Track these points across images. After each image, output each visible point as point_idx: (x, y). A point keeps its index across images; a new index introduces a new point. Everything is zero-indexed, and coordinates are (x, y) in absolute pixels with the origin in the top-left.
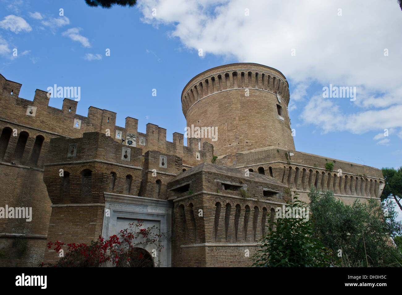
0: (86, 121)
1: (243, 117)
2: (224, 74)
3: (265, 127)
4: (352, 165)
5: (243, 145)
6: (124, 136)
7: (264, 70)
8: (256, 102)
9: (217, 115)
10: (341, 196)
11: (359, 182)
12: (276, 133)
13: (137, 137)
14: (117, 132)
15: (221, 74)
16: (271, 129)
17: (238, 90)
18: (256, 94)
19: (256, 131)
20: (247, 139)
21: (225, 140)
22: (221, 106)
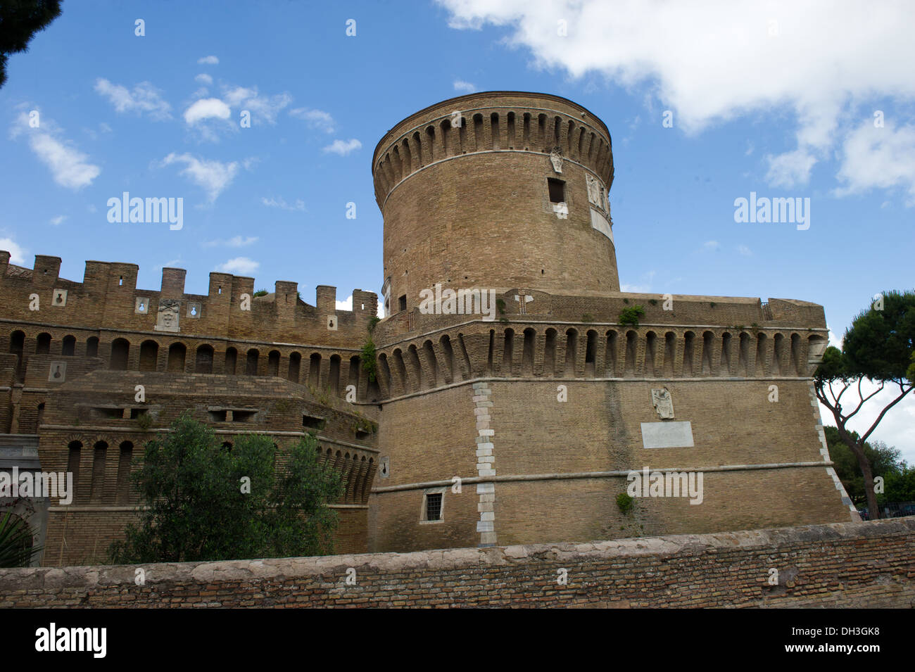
0: (75, 289)
1: (462, 220)
2: (425, 129)
3: (509, 237)
4: (713, 305)
5: (459, 283)
6: (154, 307)
7: (515, 104)
8: (491, 181)
9: (415, 223)
10: (675, 382)
11: (733, 345)
12: (538, 247)
13: (182, 304)
14: (138, 300)
15: (419, 131)
16: (524, 239)
17: (453, 161)
18: (493, 164)
19: (488, 250)
20: (466, 271)
21: (425, 276)
22: (421, 200)
